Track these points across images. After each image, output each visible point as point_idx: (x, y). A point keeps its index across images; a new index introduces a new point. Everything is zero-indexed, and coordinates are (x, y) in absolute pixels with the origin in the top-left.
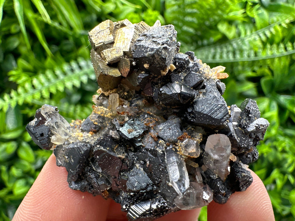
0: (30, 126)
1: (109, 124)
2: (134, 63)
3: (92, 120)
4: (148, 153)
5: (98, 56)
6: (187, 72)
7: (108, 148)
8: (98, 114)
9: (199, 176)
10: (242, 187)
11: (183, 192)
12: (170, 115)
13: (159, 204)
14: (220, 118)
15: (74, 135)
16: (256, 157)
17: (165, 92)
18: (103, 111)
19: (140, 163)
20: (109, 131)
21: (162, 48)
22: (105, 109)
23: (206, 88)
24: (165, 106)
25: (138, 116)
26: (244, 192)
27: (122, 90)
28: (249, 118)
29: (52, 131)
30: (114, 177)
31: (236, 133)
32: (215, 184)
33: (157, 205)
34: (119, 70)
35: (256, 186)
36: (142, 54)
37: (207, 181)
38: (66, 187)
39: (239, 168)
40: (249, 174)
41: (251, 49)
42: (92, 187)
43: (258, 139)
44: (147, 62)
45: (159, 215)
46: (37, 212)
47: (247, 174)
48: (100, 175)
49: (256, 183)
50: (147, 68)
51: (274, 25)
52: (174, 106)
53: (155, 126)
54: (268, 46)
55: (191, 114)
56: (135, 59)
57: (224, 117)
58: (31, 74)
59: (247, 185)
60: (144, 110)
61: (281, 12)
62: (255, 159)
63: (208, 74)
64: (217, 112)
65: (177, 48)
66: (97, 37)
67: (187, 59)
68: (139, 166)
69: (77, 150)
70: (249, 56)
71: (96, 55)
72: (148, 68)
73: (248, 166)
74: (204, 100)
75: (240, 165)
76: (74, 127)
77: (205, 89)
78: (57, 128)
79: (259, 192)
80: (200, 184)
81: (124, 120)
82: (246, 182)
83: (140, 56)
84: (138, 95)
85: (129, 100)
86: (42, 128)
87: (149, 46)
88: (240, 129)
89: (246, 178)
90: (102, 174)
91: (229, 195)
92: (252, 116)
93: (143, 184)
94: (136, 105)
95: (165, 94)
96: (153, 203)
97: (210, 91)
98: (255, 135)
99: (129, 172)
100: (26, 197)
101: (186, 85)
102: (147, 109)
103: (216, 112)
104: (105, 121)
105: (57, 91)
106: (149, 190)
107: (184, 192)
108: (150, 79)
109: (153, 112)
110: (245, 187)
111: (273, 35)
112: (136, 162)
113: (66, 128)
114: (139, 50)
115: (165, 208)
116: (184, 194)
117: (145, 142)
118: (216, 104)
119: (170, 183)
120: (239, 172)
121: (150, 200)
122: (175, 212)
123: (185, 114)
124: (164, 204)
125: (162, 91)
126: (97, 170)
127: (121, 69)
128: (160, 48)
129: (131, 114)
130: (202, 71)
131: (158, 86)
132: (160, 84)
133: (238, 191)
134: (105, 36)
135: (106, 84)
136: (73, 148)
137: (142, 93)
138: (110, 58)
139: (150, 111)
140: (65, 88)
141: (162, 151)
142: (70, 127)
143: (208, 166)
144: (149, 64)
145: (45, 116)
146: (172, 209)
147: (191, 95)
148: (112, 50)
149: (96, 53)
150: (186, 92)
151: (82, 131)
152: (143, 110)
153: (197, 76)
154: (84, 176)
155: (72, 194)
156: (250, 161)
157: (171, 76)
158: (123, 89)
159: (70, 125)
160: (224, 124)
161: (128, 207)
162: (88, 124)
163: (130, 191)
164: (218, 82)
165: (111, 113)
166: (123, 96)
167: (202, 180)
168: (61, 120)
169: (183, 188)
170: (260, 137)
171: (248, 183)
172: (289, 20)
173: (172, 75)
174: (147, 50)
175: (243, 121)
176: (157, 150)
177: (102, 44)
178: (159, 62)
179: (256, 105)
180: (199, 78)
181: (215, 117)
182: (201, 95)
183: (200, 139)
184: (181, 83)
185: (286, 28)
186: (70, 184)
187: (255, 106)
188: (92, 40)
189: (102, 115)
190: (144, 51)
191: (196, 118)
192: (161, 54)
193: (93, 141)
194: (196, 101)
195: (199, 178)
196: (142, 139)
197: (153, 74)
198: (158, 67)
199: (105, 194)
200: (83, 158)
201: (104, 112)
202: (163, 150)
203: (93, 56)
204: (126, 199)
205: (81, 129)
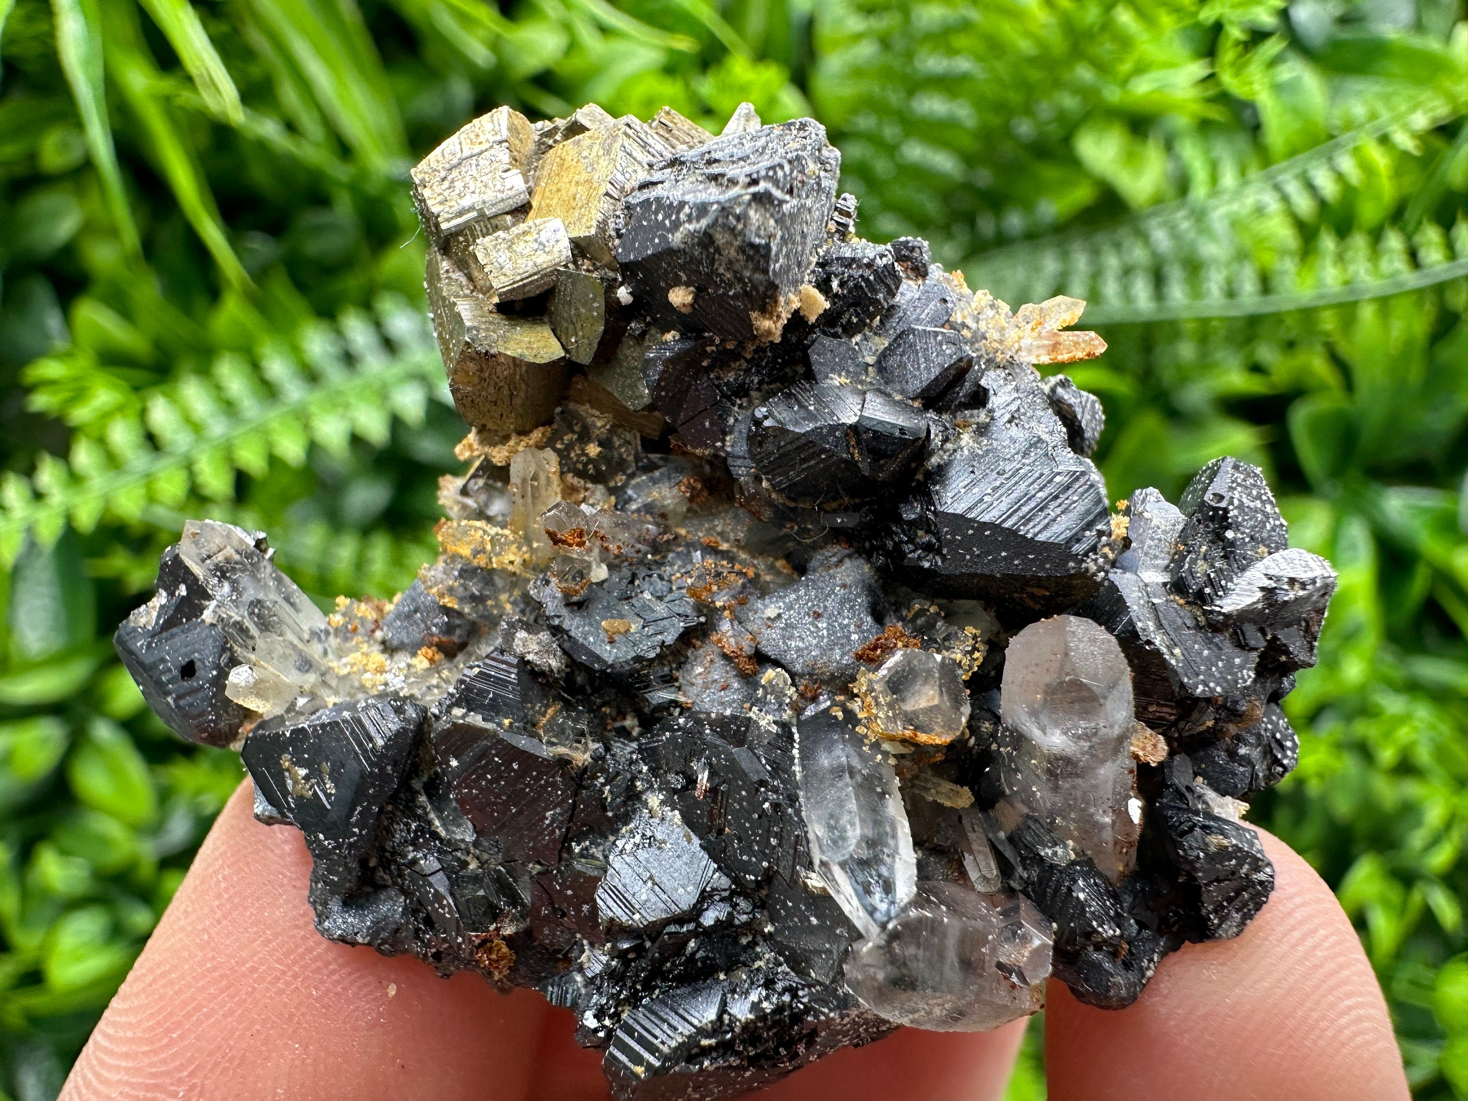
0: (134, 630)
1: (514, 603)
2: (623, 294)
3: (431, 587)
4: (701, 733)
5: (458, 275)
6: (891, 332)
7: (507, 722)
8: (461, 557)
9: (980, 858)
10: (1215, 911)
11: (885, 919)
12: (815, 547)
13: (767, 998)
14: (1063, 536)
15: (345, 665)
16: (1286, 756)
17: (778, 421)
18: (482, 542)
19: (664, 786)
20: (509, 637)
21: (747, 198)
22: (493, 530)
23: (989, 406)
24: (789, 498)
25: (656, 562)
26: (1234, 944)
27: (573, 432)
28: (1223, 549)
29: (236, 648)
30: (538, 867)
31: (1160, 626)
32: (1064, 890)
33: (756, 1000)
34: (554, 331)
35: (1298, 915)
36: (657, 241)
37: (1021, 877)
38: (304, 938)
39: (1197, 812)
40: (1252, 845)
41: (1242, 256)
42: (429, 922)
43: (1283, 658)
44: (684, 278)
45: (771, 1057)
46: (167, 1074)
47: (1234, 842)
48: (467, 864)
49: (1298, 900)
50: (684, 305)
51: (1354, 139)
52: (834, 499)
53: (742, 603)
54: (1328, 242)
55: (920, 533)
56: (628, 270)
57: (1084, 529)
58: (139, 375)
59: (1245, 905)
60: (688, 532)
61: (1389, 76)
62: (1280, 769)
63: (1001, 342)
64: (1047, 511)
65: (838, 223)
66: (446, 184)
67: (880, 262)
68: (663, 803)
69: (353, 732)
70: (1231, 293)
71: (447, 271)
72: (692, 305)
73: (1244, 807)
74: (983, 456)
75: (1200, 797)
76: (346, 633)
77: (984, 406)
78: (262, 631)
79: (1315, 948)
80: (989, 897)
81: (582, 577)
82: (1235, 884)
83: (649, 252)
84: (654, 457)
85: (612, 484)
86: (192, 636)
87: (687, 198)
88: (1182, 601)
89: (1233, 862)
90: (478, 858)
91: (1151, 960)
92: (1239, 536)
93: (681, 891)
94: (648, 508)
95: (781, 431)
96: (734, 991)
97: (1013, 417)
98: (1264, 634)
99: (611, 838)
100: (115, 1003)
101: (889, 390)
102: (702, 525)
103: (1041, 510)
104: (497, 591)
105: (274, 461)
106: (712, 923)
107: (890, 919)
108: (705, 364)
109: (732, 536)
110: (1237, 916)
111: (1349, 192)
112: (648, 781)
113: (306, 636)
114: (645, 223)
115: (797, 1018)
116: (890, 926)
117: (693, 684)
118: (1042, 475)
119: (813, 875)
120: (1191, 829)
121: (722, 977)
122: (857, 1046)
123: (890, 534)
124: (794, 996)
125: (766, 417)
126: (453, 832)
127: (565, 324)
128: (740, 200)
129: (619, 547)
130: (968, 327)
131: (750, 402)
132: (759, 389)
133: (1201, 941)
134: (485, 179)
135: (495, 403)
136: (334, 724)
137: (673, 442)
138: (508, 273)
139: (719, 534)
140: (313, 448)
141: (775, 722)
142: (327, 633)
143: (1023, 802)
144: (692, 289)
145: (198, 570)
146: (838, 1021)
147: (913, 433)
148: (518, 236)
149: (445, 265)
150: (887, 418)
151: (384, 651)
152: (683, 532)
153: (941, 344)
154: (386, 867)
155: (336, 977)
156: (1254, 776)
157: (809, 346)
158: (576, 428)
159: (329, 623)
160: (1087, 569)
161: (607, 1022)
162: (416, 611)
163: (615, 930)
164: (1059, 390)
165: (524, 549)
166: (580, 466)
167: (995, 872)
168: (280, 592)
169: (882, 901)
170: (1296, 647)
171: (1251, 890)
172: (1431, 114)
173: (813, 342)
174: (678, 218)
175: (1194, 562)
176: (750, 719)
177: (474, 214)
178: (737, 267)
179: (1260, 488)
180: (948, 352)
181: (1036, 535)
182: (966, 438)
183: (971, 653)
184: (862, 382)
185: (1416, 153)
186: (322, 917)
187: (1254, 492)
188: (424, 201)
189: (481, 561)
190: (667, 222)
191: (945, 551)
192: (745, 225)
193: (436, 691)
194: (939, 466)
195: (982, 865)
196: (677, 669)
197: (717, 341)
198: (735, 297)
199: (494, 957)
200: (382, 769)
201: (489, 547)
202: (785, 717)
203: (433, 276)
204: (598, 982)
205: (383, 642)
